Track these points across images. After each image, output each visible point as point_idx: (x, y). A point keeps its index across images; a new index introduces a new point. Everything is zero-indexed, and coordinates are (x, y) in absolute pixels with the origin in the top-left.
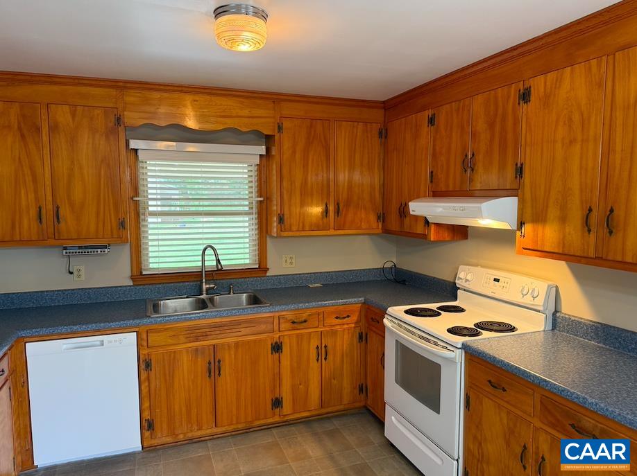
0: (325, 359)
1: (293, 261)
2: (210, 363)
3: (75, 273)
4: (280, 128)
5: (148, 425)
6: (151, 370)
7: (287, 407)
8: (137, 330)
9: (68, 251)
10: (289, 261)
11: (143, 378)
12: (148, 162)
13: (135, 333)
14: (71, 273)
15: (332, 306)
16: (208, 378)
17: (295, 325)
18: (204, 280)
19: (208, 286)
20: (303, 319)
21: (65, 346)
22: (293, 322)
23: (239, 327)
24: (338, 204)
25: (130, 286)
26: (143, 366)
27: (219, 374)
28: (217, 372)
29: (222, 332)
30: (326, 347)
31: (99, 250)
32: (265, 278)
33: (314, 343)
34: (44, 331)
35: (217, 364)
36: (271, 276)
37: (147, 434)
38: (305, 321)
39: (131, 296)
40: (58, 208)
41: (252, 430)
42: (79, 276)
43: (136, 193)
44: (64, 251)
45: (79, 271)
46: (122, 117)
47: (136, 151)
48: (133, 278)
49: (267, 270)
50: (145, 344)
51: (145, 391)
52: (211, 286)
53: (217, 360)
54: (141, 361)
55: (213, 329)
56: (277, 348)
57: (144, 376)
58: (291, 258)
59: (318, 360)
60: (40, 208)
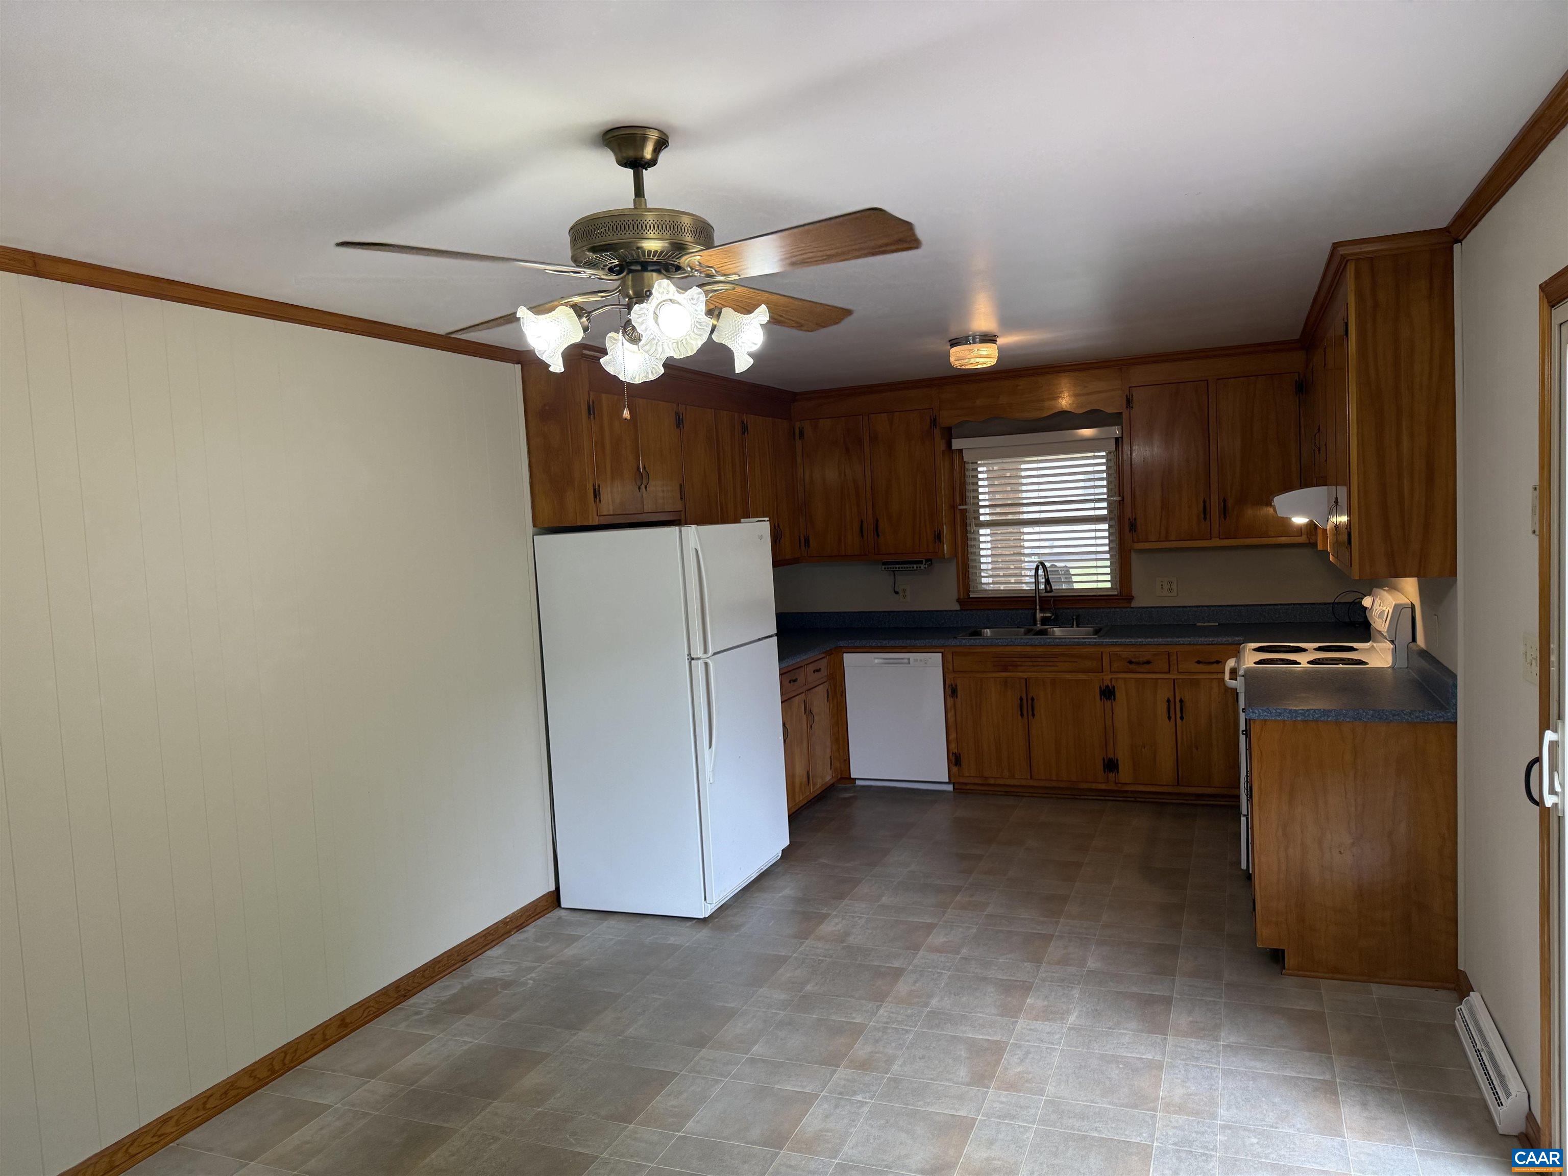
0: (1182, 718)
1: (1174, 587)
2: (1021, 699)
3: (901, 593)
4: (1129, 402)
5: (955, 760)
6: (957, 697)
7: (1125, 773)
8: (943, 650)
9: (886, 566)
10: (1166, 587)
11: (949, 705)
12: (979, 462)
13: (940, 654)
14: (897, 593)
15: (1190, 644)
16: (1020, 717)
17: (1133, 667)
18: (1038, 607)
19: (1042, 615)
20: (1145, 659)
21: (876, 661)
22: (1131, 662)
23: (1056, 660)
24: (1225, 501)
25: (957, 611)
26: (949, 692)
27: (1033, 715)
28: (1030, 713)
29: (1035, 664)
30: (1181, 701)
31: (915, 566)
32: (1128, 610)
33: (1164, 694)
34: (857, 643)
35: (1030, 702)
36: (1136, 608)
37: (955, 769)
38: (1148, 662)
39: (957, 622)
40: (877, 521)
41: (1082, 797)
42: (904, 597)
43: (964, 501)
44: (883, 567)
45: (904, 591)
46: (938, 418)
47: (961, 451)
48: (959, 601)
49: (1130, 599)
50: (951, 668)
51: (952, 719)
52: (1047, 615)
53: (1030, 698)
54: (947, 686)
55: (1024, 659)
56: (1108, 693)
57: (950, 702)
58: (1170, 583)
59: (1169, 718)
60: (862, 522)
